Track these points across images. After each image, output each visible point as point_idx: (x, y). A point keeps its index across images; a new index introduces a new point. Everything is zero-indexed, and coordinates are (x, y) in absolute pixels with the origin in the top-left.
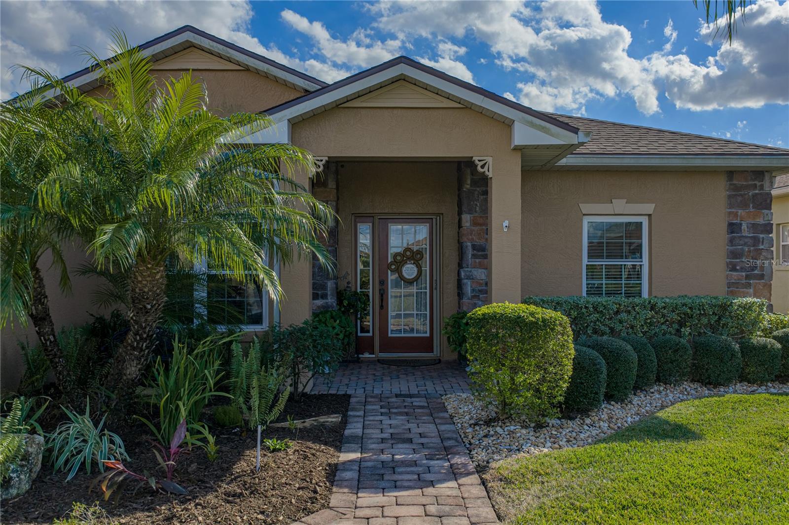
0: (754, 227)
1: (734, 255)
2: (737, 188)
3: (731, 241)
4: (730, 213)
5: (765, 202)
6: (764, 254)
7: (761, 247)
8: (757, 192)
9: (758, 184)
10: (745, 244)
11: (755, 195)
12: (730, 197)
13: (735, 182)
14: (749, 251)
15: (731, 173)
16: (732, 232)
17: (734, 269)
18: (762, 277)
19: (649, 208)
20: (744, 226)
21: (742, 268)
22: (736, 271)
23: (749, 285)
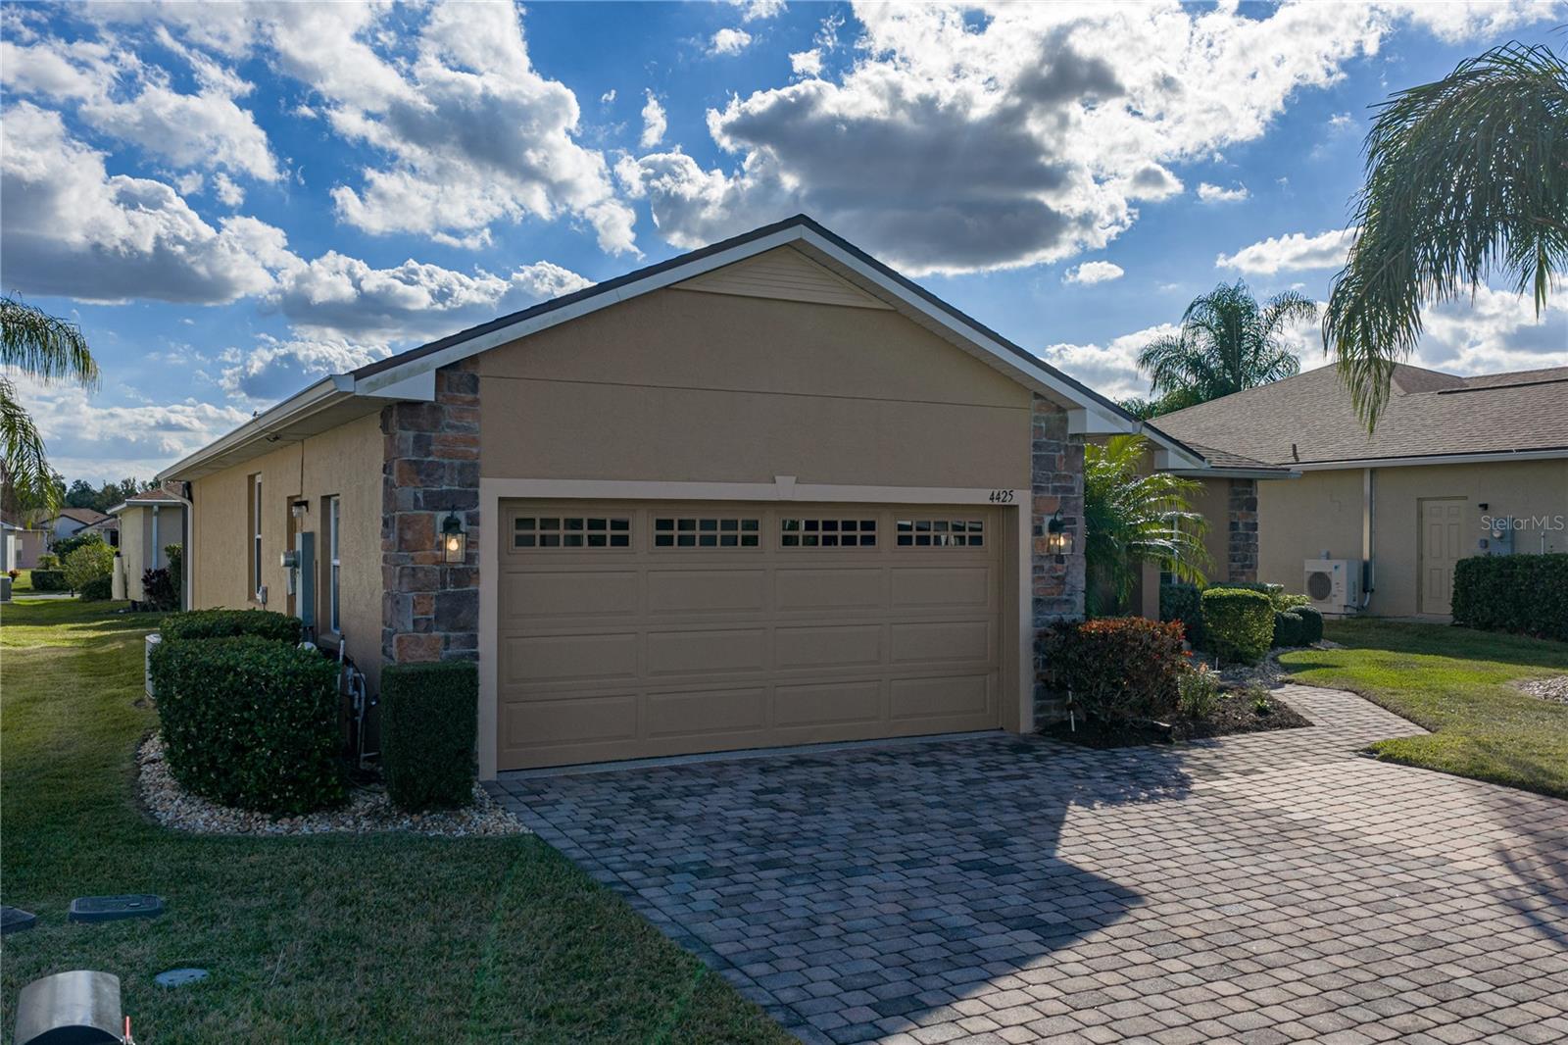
0: (1246, 525)
1: (1235, 548)
2: (1237, 494)
3: (1233, 538)
4: (1231, 514)
5: (1252, 505)
6: (1253, 547)
7: (1251, 542)
8: (1249, 497)
9: (1250, 490)
10: (1241, 539)
11: (1247, 499)
12: (1232, 500)
13: (1234, 489)
14: (1244, 545)
15: (1232, 481)
16: (1232, 530)
18: (1250, 566)
20: (1240, 525)
22: (1234, 561)
23: (1243, 573)
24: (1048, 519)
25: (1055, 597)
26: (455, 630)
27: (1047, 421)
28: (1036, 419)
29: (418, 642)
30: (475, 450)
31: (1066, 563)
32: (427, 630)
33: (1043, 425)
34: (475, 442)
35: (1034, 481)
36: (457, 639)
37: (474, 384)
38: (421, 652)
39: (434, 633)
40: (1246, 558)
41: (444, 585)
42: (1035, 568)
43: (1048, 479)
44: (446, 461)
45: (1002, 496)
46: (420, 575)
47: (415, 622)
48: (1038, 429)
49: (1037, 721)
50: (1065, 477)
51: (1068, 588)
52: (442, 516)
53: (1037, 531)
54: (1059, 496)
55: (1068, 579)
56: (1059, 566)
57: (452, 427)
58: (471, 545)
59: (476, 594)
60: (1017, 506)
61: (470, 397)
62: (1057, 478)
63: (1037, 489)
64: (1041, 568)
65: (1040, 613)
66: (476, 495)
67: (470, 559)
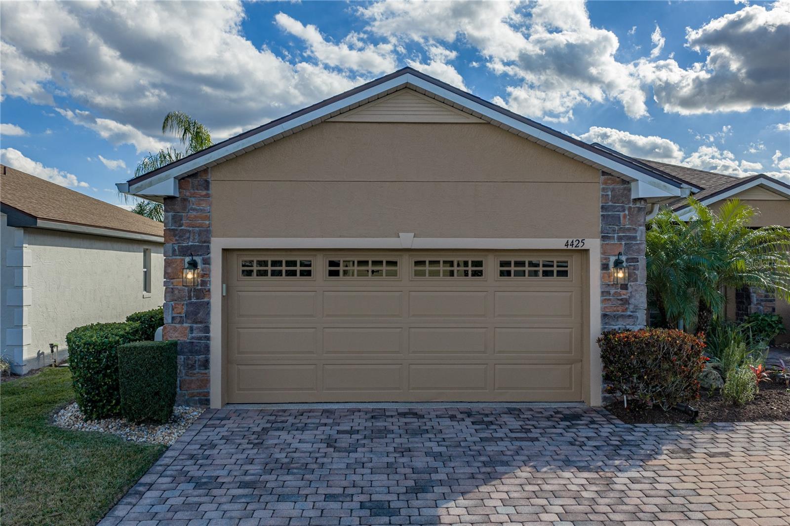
24: (613, 259)
25: (620, 313)
26: (196, 323)
27: (613, 190)
28: (603, 189)
29: (175, 329)
30: (207, 222)
31: (630, 289)
32: (181, 322)
33: (610, 193)
34: (208, 218)
35: (602, 232)
36: (197, 328)
37: (207, 185)
38: (176, 334)
39: (185, 325)
41: (190, 298)
42: (603, 293)
43: (614, 231)
44: (191, 229)
45: (575, 244)
46: (176, 292)
47: (173, 318)
48: (605, 197)
49: (605, 399)
50: (629, 230)
51: (631, 307)
52: (188, 259)
53: (605, 267)
54: (623, 243)
55: (632, 301)
56: (624, 292)
57: (194, 210)
58: (206, 275)
59: (208, 303)
60: (587, 251)
61: (204, 193)
62: (621, 230)
63: (604, 238)
64: (608, 293)
65: (606, 323)
66: (208, 247)
67: (204, 283)
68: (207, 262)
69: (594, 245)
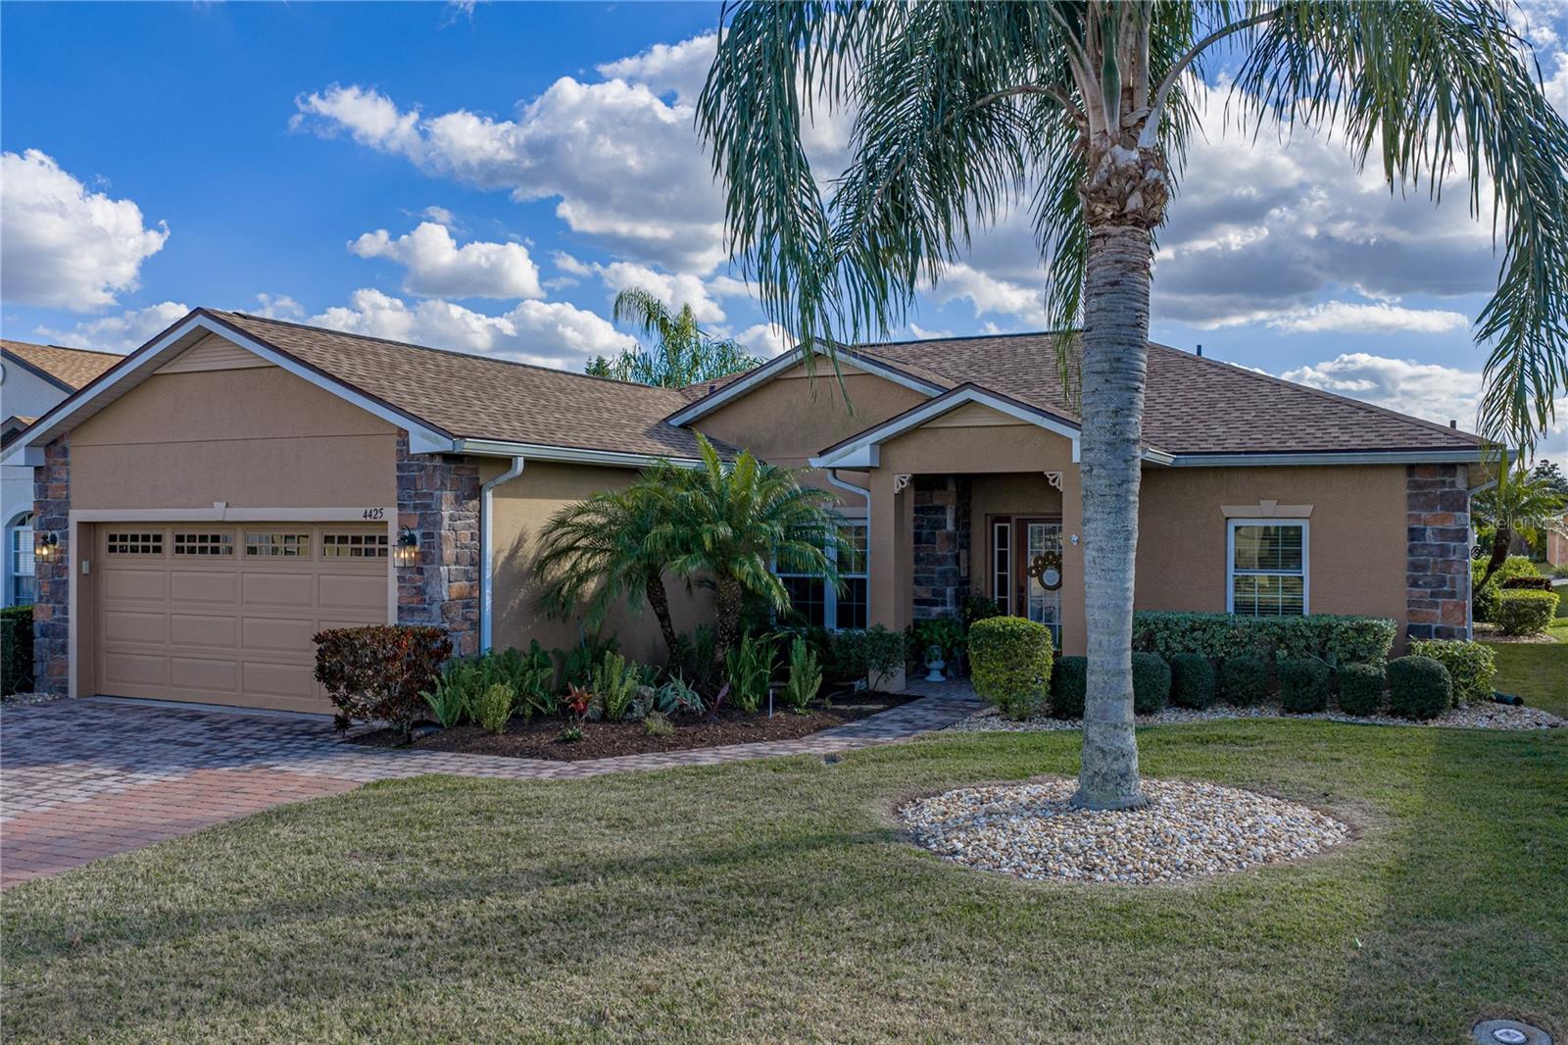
0: (1442, 533)
1: (1414, 567)
2: (1419, 486)
3: (1411, 551)
4: (1409, 515)
5: (1459, 502)
6: (1455, 566)
7: (1453, 558)
8: (1447, 489)
9: (1448, 479)
10: (1430, 554)
11: (1443, 494)
12: (1409, 496)
13: (1417, 478)
14: (1435, 563)
15: (1411, 468)
16: (1413, 540)
17: (1414, 584)
18: (1453, 594)
19: (1307, 510)
20: (1429, 533)
21: (1426, 583)
22: (1418, 586)
23: (1436, 605)
25: (414, 605)
26: (58, 603)
28: (398, 443)
29: (42, 609)
30: (66, 493)
31: (426, 574)
32: (48, 602)
34: (67, 488)
35: (398, 499)
36: (59, 609)
37: (65, 453)
38: (42, 615)
39: (49, 605)
40: (1442, 582)
41: (52, 577)
42: (398, 578)
43: (410, 497)
44: (54, 500)
45: (374, 514)
46: (43, 569)
47: (41, 597)
48: (400, 452)
50: (425, 495)
51: (427, 598)
52: (50, 533)
53: (401, 544)
54: (418, 513)
56: (419, 577)
57: (56, 479)
58: (64, 551)
59: (67, 582)
60: (386, 523)
61: (62, 460)
62: (415, 495)
63: (401, 506)
64: (404, 578)
66: (66, 520)
67: (62, 560)
68: (65, 536)
69: (391, 515)
